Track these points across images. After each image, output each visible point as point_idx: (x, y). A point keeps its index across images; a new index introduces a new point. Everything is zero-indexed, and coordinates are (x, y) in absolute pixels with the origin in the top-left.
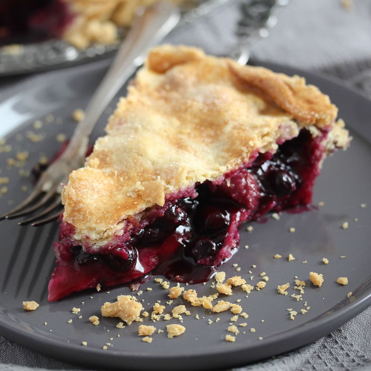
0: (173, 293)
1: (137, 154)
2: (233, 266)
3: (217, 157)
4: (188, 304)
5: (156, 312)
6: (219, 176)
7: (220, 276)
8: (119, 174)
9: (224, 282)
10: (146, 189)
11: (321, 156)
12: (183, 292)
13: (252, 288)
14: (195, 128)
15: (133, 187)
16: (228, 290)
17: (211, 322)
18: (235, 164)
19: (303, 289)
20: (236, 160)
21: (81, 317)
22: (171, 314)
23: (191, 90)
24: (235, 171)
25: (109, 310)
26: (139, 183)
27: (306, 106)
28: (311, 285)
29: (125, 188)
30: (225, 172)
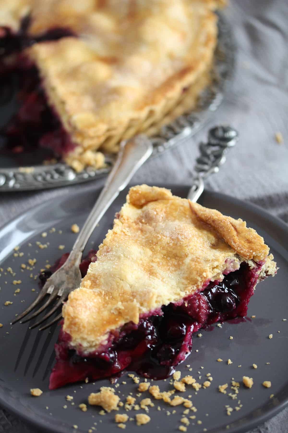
0: (142, 388)
1: (119, 279)
2: (187, 367)
3: (178, 283)
4: (153, 398)
5: (128, 403)
6: (180, 299)
7: (176, 374)
8: (105, 294)
9: (179, 381)
10: (126, 308)
11: (255, 282)
12: (149, 387)
13: (200, 386)
14: (163, 258)
15: (115, 306)
16: (181, 387)
17: (169, 413)
18: (191, 290)
19: (238, 389)
20: (193, 287)
21: (73, 404)
22: (140, 405)
23: (161, 224)
24: (192, 296)
25: (94, 400)
26: (120, 303)
27: (246, 245)
28: (243, 386)
29: (110, 306)
30: (184, 297)
